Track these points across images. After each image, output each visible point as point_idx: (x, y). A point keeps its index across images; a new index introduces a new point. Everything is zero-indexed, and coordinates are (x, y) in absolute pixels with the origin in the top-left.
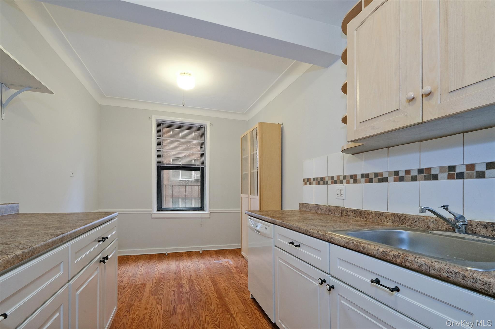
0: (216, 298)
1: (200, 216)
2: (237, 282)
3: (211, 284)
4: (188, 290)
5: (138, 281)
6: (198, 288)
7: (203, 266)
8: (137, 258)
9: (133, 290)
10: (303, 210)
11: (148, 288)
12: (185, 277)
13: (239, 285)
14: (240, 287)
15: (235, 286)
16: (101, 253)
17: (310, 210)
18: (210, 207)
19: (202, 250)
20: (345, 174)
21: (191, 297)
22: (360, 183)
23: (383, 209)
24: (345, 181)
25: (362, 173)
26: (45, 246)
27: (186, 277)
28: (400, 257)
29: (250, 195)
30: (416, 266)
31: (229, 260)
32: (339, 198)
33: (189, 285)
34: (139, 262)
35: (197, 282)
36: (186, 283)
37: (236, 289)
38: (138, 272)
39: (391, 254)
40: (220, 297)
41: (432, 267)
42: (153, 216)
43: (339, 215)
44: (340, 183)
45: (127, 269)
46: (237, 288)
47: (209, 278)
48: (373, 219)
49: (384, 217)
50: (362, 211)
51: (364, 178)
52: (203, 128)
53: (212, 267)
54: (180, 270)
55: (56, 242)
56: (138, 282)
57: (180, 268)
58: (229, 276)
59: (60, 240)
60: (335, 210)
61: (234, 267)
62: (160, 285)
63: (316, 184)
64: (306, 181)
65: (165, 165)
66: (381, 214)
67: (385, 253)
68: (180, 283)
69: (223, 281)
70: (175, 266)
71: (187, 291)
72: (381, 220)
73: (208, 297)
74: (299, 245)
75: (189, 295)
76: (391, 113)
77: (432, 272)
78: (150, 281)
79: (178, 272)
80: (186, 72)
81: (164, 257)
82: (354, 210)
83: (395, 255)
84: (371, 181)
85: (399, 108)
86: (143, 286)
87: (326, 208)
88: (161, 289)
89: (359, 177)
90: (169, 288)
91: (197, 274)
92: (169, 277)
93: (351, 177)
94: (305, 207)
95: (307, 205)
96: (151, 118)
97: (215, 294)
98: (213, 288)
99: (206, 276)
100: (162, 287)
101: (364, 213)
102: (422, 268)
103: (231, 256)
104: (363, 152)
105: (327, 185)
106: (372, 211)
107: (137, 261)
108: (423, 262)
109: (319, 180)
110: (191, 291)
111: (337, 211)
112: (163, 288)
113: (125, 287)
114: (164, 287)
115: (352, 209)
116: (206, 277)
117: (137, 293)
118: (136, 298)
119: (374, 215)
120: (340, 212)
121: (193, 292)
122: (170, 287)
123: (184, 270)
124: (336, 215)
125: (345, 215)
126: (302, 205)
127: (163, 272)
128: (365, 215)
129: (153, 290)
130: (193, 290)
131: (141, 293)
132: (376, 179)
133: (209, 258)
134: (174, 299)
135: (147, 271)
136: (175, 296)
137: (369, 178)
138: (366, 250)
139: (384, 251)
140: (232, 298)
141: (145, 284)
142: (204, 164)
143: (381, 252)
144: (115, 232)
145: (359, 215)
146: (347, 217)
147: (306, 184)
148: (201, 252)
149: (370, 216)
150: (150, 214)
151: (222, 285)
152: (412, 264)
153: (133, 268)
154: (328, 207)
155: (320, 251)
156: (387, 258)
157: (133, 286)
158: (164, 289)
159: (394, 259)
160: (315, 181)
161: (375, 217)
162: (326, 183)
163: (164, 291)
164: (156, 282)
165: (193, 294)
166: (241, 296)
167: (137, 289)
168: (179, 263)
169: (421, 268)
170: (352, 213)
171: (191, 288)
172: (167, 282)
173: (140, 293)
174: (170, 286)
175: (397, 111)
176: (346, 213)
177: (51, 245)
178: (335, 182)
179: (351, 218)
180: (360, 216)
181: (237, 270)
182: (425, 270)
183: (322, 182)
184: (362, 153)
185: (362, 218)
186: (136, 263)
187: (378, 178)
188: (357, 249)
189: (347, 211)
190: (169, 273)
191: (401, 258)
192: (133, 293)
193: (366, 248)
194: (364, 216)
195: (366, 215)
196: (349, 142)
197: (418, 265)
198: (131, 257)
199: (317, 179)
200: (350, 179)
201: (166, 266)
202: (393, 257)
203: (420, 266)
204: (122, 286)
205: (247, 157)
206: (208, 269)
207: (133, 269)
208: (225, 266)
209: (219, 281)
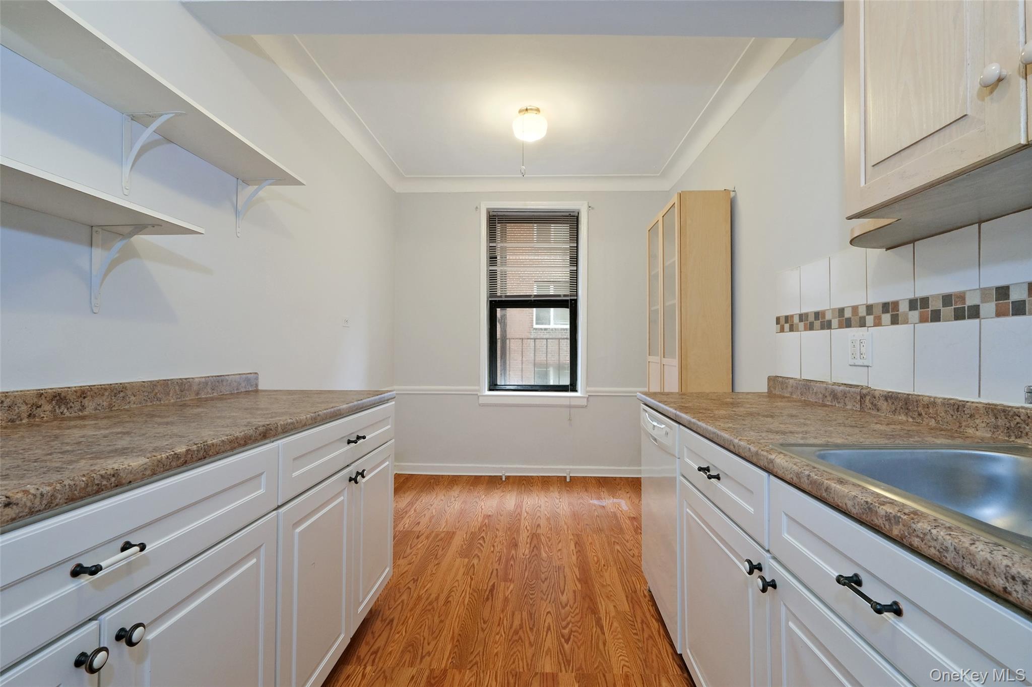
0: (575, 579)
1: (567, 402)
2: (627, 550)
3: (574, 549)
4: (526, 555)
5: (444, 526)
6: (546, 552)
7: (565, 509)
8: (452, 481)
9: (432, 542)
10: (777, 393)
11: (457, 542)
12: (526, 527)
13: (631, 558)
14: (631, 563)
15: (621, 559)
16: (353, 465)
17: (791, 394)
18: (588, 384)
19: (571, 475)
20: (870, 302)
21: (529, 571)
22: (906, 322)
23: (966, 394)
24: (870, 319)
25: (912, 296)
26: (230, 442)
27: (528, 528)
28: (900, 520)
29: (664, 357)
30: (933, 551)
31: (620, 500)
32: (856, 364)
33: (531, 544)
34: (453, 489)
35: (548, 540)
36: (525, 542)
37: (622, 566)
38: (447, 509)
39: (881, 511)
40: (585, 579)
41: (970, 556)
42: (482, 401)
43: (854, 406)
44: (859, 324)
45: (432, 500)
46: (624, 566)
47: (573, 534)
48: (940, 419)
49: (968, 416)
50: (910, 397)
51: (917, 309)
52: (574, 216)
53: (583, 513)
54: (521, 511)
55: (253, 438)
56: (442, 527)
57: (521, 508)
58: (614, 536)
59: (262, 435)
60: (845, 393)
61: (629, 517)
62: (479, 537)
63: (805, 330)
64: (782, 321)
65: (503, 299)
66: (958, 407)
67: (870, 508)
68: (514, 538)
69: (598, 546)
70: (514, 503)
71: (524, 557)
72: (960, 423)
73: (561, 575)
74: (718, 475)
75: (526, 566)
76: (947, 130)
77: (969, 571)
78: (464, 528)
79: (517, 515)
80: (530, 106)
81: (498, 483)
82: (891, 396)
83: (889, 515)
84: (936, 317)
85: (965, 114)
86: (451, 535)
87: (826, 389)
88: (479, 545)
89: (904, 307)
90: (494, 546)
91: (550, 524)
92: (498, 524)
93: (886, 307)
94: (780, 385)
95: (783, 380)
96: (478, 207)
97: (576, 570)
98: (574, 558)
99: (568, 531)
100: (481, 542)
101: (915, 404)
102: (946, 558)
103: (628, 493)
104: (913, 241)
105: (829, 330)
106: (935, 398)
107: (450, 487)
108: (950, 541)
109: (811, 318)
110: (531, 558)
111: (850, 398)
112: (482, 545)
113: (420, 535)
114: (485, 542)
115: (886, 393)
116: (566, 532)
117: (437, 548)
118: (432, 558)
119: (941, 410)
120: (856, 398)
121: (534, 561)
122: (495, 544)
123: (527, 513)
124: (849, 407)
125: (870, 408)
126: (774, 381)
127: (490, 513)
128: (917, 408)
129: (464, 547)
130: (536, 557)
131: (443, 549)
132: (948, 311)
133: (581, 494)
134: (497, 570)
135: (464, 508)
136: (499, 564)
137: (930, 309)
138: (833, 498)
139: (867, 502)
140: (609, 585)
141: (453, 533)
142: (577, 292)
143: (862, 505)
144: (389, 427)
145: (902, 408)
146: (874, 412)
147: (782, 330)
148: (568, 480)
149: (931, 411)
150: (477, 396)
151: (594, 554)
152: (925, 544)
153: (442, 500)
154: (830, 386)
155: (752, 492)
156: (872, 520)
157: (433, 535)
158: (483, 547)
159: (887, 526)
160: (802, 321)
161: (943, 414)
162: (827, 325)
163: (482, 552)
164: (473, 531)
165: (534, 563)
166: (627, 583)
167: (438, 541)
168: (522, 498)
169: (944, 556)
170: (886, 404)
171: (533, 551)
172: (492, 533)
173: (441, 549)
174: (495, 542)
175: (961, 122)
176: (872, 403)
177: (242, 442)
178: (848, 324)
179: (883, 415)
180: (906, 411)
181: (633, 524)
182: (953, 563)
183: (817, 324)
184: (912, 244)
185: (909, 417)
186: (448, 491)
187: (954, 307)
188: (816, 493)
189: (875, 398)
190: (499, 516)
191: (901, 524)
192: (430, 548)
193: (832, 491)
194: (915, 411)
195: (921, 408)
196: (850, 218)
197: (937, 548)
198: (442, 478)
199: (808, 316)
200: (883, 313)
201: (498, 502)
202: (886, 520)
203: (942, 550)
204: (415, 531)
205: (658, 272)
206: (575, 516)
207: (441, 502)
208: (610, 513)
209: (590, 544)
